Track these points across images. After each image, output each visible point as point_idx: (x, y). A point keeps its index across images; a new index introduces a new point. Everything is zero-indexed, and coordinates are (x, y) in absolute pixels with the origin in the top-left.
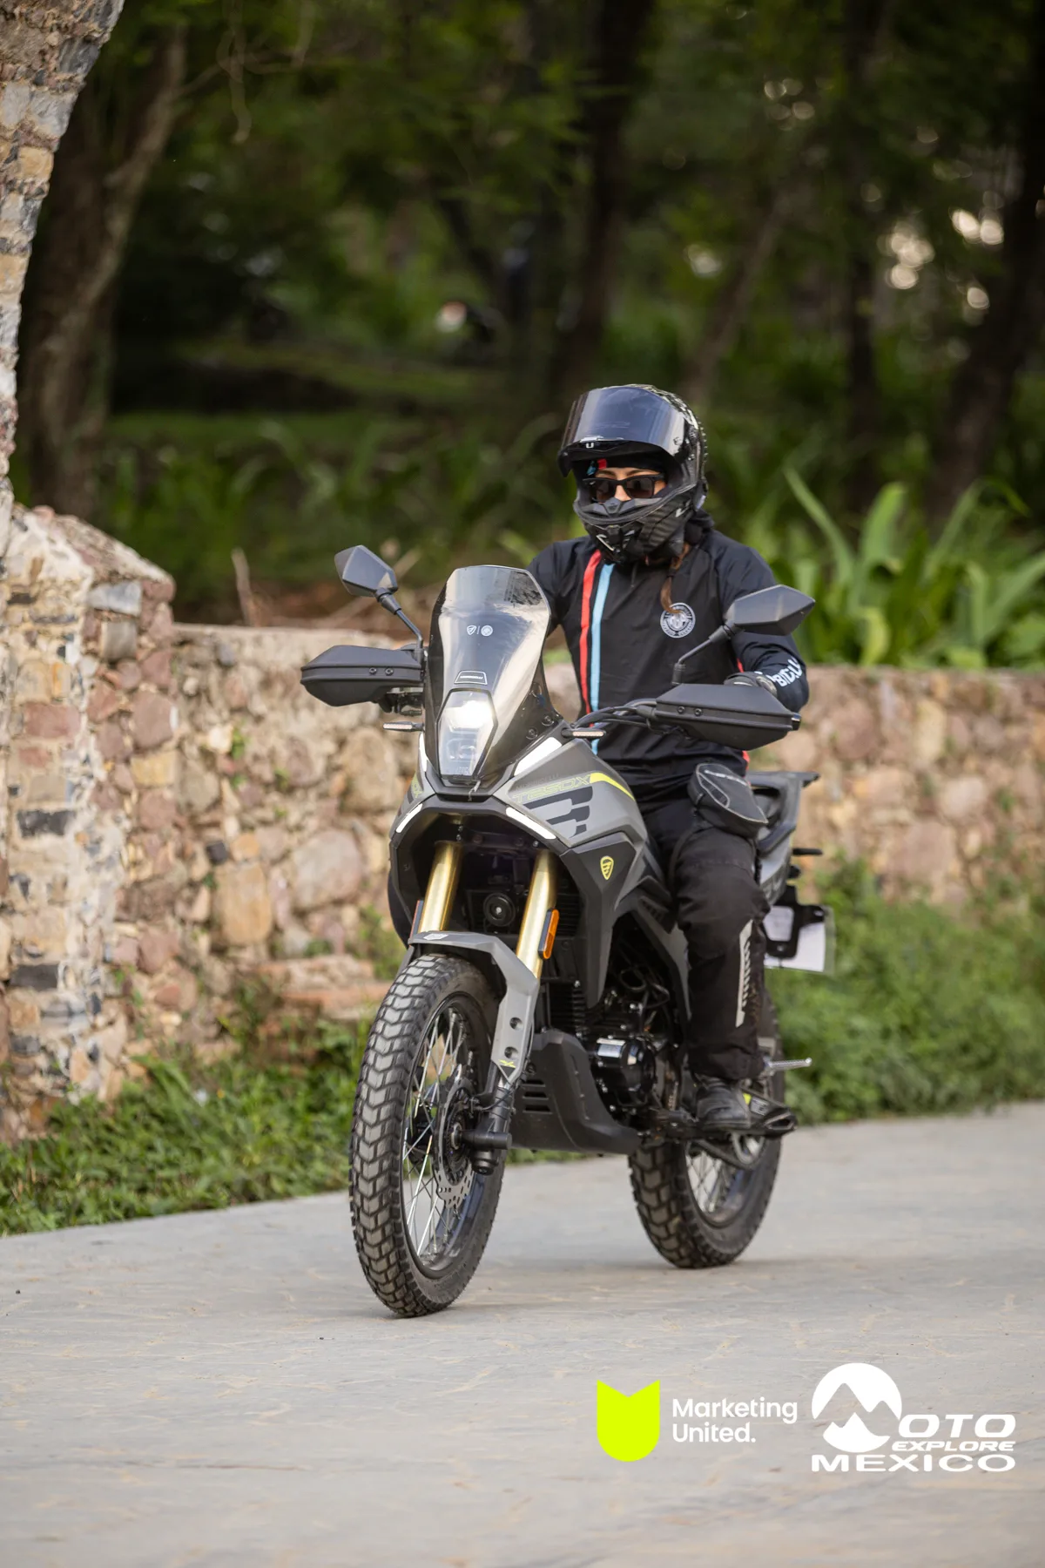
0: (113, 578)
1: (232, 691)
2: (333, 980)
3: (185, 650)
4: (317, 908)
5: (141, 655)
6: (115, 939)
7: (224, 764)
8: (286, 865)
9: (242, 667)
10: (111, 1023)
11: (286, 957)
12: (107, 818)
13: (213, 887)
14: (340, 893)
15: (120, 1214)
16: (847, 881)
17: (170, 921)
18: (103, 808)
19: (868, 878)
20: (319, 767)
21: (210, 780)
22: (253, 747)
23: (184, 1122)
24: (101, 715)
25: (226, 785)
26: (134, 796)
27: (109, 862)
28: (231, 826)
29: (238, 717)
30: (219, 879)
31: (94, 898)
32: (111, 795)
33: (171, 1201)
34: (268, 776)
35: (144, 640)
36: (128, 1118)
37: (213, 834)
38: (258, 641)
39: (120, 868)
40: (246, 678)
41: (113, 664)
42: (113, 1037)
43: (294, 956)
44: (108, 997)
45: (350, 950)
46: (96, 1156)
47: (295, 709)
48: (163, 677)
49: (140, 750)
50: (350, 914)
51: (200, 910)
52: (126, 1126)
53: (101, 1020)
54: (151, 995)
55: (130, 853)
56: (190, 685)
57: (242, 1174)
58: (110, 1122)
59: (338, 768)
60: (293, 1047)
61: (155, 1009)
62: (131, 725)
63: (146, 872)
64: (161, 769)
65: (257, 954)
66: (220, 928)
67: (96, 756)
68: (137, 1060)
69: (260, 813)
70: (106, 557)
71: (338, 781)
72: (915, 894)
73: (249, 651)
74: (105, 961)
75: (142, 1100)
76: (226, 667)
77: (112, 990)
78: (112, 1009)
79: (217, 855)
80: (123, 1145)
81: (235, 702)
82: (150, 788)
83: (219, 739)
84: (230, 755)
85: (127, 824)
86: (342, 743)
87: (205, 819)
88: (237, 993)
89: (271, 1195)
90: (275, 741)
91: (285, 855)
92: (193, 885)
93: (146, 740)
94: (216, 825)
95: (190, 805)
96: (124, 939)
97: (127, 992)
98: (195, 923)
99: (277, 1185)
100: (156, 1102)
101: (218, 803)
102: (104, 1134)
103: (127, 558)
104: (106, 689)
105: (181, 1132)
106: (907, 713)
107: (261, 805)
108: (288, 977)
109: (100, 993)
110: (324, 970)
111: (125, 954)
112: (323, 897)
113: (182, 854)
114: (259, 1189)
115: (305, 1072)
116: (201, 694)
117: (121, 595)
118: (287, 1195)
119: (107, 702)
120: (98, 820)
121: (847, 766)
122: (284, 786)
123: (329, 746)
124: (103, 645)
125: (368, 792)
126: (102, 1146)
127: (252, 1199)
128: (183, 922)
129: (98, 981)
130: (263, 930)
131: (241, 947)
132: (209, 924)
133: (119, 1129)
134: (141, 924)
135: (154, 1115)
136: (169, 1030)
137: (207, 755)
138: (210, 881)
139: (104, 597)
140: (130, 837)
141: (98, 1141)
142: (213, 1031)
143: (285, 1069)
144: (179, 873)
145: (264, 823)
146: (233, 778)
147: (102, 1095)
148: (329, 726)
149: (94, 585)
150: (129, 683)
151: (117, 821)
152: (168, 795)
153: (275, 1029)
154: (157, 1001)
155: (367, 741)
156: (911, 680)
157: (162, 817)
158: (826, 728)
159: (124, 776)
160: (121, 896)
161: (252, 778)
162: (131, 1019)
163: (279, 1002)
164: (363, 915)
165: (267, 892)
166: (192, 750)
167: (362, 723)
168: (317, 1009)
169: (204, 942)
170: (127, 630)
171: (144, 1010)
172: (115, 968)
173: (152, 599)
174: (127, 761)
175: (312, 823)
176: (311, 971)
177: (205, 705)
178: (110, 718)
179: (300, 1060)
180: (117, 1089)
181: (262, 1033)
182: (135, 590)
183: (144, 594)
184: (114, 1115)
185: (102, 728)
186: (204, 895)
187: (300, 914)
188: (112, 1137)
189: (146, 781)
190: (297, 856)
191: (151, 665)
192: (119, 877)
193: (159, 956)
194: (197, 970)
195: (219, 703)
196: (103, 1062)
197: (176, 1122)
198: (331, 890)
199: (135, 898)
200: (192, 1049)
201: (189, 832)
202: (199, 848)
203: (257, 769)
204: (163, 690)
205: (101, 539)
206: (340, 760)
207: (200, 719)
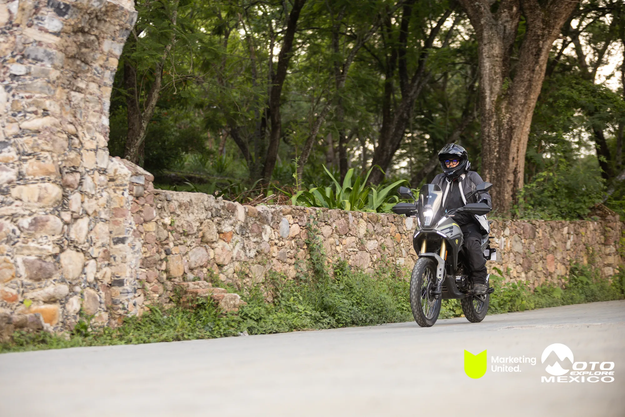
0: (137, 174)
1: (171, 208)
2: (200, 286)
3: (158, 196)
4: (196, 268)
5: (145, 196)
6: (140, 273)
7: (169, 227)
8: (187, 256)
9: (173, 201)
10: (139, 296)
11: (187, 281)
12: (137, 239)
13: (167, 261)
14: (202, 264)
15: (142, 342)
16: (341, 267)
17: (155, 270)
18: (136, 237)
19: (347, 266)
20: (195, 229)
21: (165, 232)
22: (177, 223)
23: (160, 323)
24: (134, 211)
25: (170, 233)
26: (144, 234)
27: (137, 252)
28: (171, 245)
29: (172, 215)
30: (168, 259)
31: (134, 261)
32: (138, 233)
33: (157, 339)
34: (181, 231)
35: (146, 192)
36: (144, 321)
37: (166, 246)
38: (177, 195)
39: (141, 254)
40: (175, 204)
41: (137, 198)
42: (140, 300)
43: (190, 281)
44: (139, 288)
45: (205, 280)
46: (136, 331)
47: (189, 213)
48: (151, 202)
49: (145, 222)
50: (205, 270)
51: (164, 267)
52: (144, 323)
53: (136, 295)
54: (150, 288)
55: (143, 249)
56: (159, 206)
57: (176, 333)
58: (140, 322)
59: (201, 230)
60: (190, 304)
61: (152, 292)
62: (143, 214)
63: (148, 255)
64: (151, 227)
65: (180, 280)
66: (169, 272)
67: (133, 222)
68: (147, 306)
69: (179, 241)
70: (135, 169)
71: (201, 234)
72: (360, 271)
73: (175, 197)
74: (137, 279)
75: (148, 317)
76: (169, 201)
77: (140, 287)
78: (140, 292)
79: (168, 253)
80: (144, 328)
81: (172, 211)
82: (148, 232)
83: (167, 221)
84: (170, 225)
85: (142, 241)
86: (201, 223)
87: (164, 242)
88: (174, 290)
89: (185, 339)
90: (183, 222)
91: (187, 253)
92: (161, 260)
93: (147, 219)
94: (167, 244)
95: (160, 238)
96: (142, 273)
97: (143, 288)
98: (162, 270)
99: (186, 336)
100: (152, 317)
101: (167, 238)
102: (138, 325)
103: (140, 170)
104: (136, 204)
105: (160, 325)
106: (356, 222)
107: (180, 239)
108: (188, 286)
109: (136, 287)
110: (198, 284)
111: (143, 277)
112: (197, 265)
113: (158, 252)
114: (181, 337)
115: (194, 311)
116: (162, 208)
117: (139, 179)
118: (188, 339)
119: (136, 208)
120: (134, 240)
121: (340, 236)
122: (186, 234)
123: (198, 224)
124: (134, 193)
125: (209, 237)
126: (137, 329)
127: (179, 340)
128: (159, 270)
129: (135, 284)
130: (181, 274)
131: (175, 278)
132: (166, 271)
133: (142, 324)
134: (147, 269)
135: (152, 321)
136: (156, 298)
137: (164, 225)
138: (166, 259)
139: (134, 179)
140: (143, 245)
141: (137, 327)
142: (168, 301)
143: (188, 310)
144: (157, 257)
145: (181, 244)
146: (171, 232)
147: (137, 315)
148: (198, 218)
149: (132, 176)
150: (142, 203)
151: (140, 241)
152: (154, 234)
153: (185, 300)
154: (151, 290)
155: (208, 223)
156: (357, 214)
157: (152, 241)
158: (334, 225)
159: (141, 228)
160: (141, 261)
161: (177, 232)
162: (145, 295)
163: (186, 292)
164: (208, 270)
165: (182, 263)
166: (160, 223)
167: (207, 218)
168: (196, 294)
169: (165, 276)
170: (141, 189)
171: (148, 292)
172: (140, 281)
173: (147, 180)
174: (142, 224)
175: (194, 245)
176: (195, 285)
177: (163, 211)
178: (137, 213)
179: (192, 308)
180: (142, 314)
181: (181, 301)
182: (143, 178)
183: (146, 179)
184: (141, 320)
185: (134, 215)
186: (165, 262)
187: (191, 270)
188: (140, 326)
189: (148, 230)
190: (190, 253)
191: (148, 199)
192: (141, 256)
193: (152, 278)
194: (163, 283)
195: (167, 211)
196: (137, 306)
197: (158, 323)
198: (199, 263)
199: (145, 262)
200: (162, 304)
201: (160, 246)
202: (163, 250)
203: (178, 229)
204: (152, 205)
205: (134, 165)
206: (200, 228)
207: (162, 215)
